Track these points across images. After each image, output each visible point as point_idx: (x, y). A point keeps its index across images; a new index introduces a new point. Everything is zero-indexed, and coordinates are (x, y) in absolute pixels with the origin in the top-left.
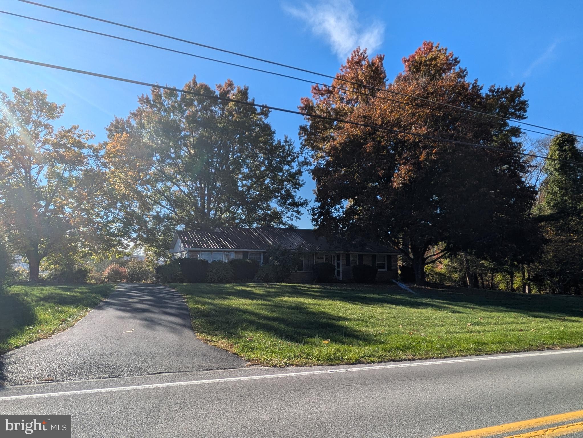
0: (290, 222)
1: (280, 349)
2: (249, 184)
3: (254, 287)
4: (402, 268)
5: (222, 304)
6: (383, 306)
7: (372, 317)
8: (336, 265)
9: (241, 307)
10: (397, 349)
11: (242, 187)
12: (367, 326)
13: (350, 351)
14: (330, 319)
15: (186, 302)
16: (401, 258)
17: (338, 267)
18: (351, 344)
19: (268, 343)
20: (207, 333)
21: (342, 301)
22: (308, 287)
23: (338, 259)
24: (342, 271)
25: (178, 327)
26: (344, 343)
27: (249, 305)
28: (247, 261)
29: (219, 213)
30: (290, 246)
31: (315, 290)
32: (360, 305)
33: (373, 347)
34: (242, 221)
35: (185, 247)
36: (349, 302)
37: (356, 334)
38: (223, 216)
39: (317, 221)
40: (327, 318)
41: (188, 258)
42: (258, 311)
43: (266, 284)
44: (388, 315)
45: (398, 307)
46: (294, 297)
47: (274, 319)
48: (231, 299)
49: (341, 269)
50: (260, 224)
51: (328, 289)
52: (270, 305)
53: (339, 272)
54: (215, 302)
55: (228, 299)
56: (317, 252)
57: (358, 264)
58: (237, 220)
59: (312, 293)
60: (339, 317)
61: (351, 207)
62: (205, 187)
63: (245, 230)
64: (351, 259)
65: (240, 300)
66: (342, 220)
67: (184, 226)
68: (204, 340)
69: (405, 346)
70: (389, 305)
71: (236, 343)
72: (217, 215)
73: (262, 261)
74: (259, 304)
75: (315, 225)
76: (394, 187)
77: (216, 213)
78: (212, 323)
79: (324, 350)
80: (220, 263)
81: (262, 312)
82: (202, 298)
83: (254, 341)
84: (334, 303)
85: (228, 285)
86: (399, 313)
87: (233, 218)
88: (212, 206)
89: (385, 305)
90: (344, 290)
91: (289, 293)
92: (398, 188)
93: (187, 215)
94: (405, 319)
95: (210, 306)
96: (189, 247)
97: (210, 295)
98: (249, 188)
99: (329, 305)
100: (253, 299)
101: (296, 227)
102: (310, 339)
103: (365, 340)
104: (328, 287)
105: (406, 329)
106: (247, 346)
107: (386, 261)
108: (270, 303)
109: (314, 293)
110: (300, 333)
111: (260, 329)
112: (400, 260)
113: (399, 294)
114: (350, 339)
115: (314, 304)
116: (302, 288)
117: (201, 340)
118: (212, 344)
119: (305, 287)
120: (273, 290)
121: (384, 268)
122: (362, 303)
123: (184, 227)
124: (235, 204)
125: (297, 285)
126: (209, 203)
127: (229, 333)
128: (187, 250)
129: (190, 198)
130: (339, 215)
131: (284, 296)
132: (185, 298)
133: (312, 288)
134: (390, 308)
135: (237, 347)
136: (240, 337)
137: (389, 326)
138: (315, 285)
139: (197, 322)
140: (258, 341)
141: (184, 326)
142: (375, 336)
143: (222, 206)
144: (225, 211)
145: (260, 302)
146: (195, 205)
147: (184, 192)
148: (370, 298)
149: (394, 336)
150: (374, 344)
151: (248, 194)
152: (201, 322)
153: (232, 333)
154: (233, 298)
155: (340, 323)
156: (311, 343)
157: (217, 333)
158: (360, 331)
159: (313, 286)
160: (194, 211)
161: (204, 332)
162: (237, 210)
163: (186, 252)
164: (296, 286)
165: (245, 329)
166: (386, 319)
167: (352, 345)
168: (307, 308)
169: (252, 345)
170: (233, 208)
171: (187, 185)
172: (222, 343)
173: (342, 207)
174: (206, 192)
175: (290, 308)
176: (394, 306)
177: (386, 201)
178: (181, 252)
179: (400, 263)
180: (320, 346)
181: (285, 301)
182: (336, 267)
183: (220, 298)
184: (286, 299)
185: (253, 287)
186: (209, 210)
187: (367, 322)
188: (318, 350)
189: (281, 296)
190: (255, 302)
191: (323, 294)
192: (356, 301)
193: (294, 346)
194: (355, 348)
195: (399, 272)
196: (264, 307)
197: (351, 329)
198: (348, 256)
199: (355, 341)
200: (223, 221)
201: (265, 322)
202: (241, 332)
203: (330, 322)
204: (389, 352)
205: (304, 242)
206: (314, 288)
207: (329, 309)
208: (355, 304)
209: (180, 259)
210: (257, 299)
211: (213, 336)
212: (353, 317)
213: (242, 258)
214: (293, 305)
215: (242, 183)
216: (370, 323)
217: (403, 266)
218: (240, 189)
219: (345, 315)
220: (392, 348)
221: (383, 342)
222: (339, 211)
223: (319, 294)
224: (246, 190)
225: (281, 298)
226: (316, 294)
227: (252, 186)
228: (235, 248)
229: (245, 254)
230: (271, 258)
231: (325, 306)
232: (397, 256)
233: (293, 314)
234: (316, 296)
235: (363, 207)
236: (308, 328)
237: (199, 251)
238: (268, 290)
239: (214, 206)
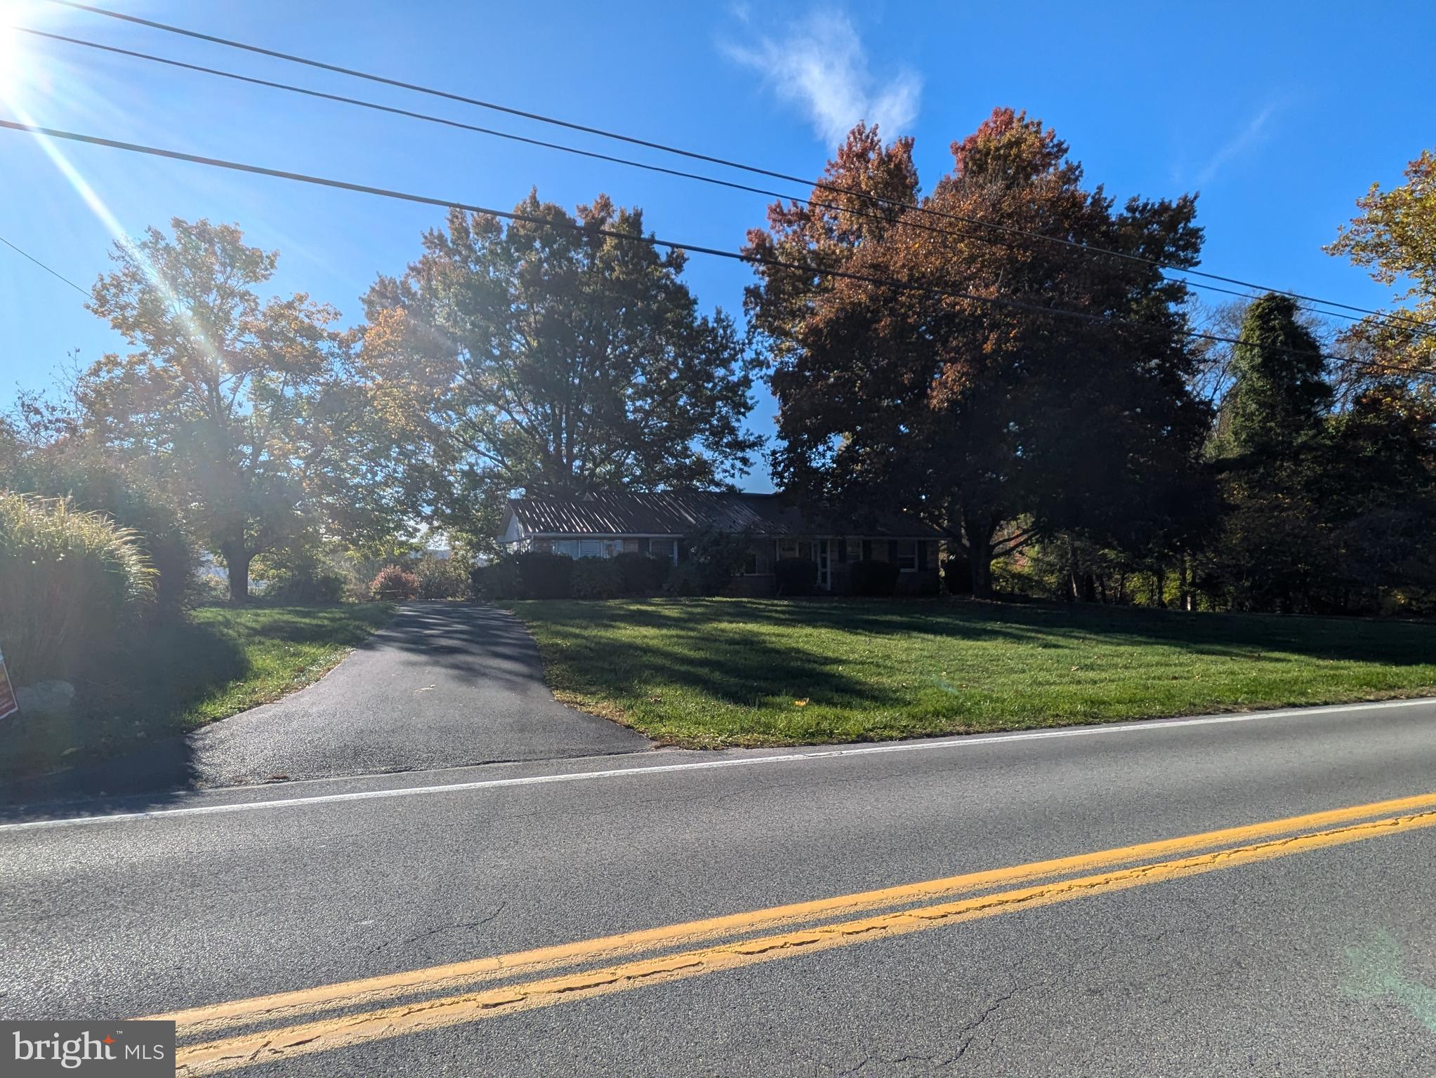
0: (729, 481)
1: (713, 717)
2: (647, 407)
3: (663, 605)
4: (947, 565)
5: (601, 637)
6: (910, 637)
7: (889, 657)
8: (819, 561)
9: (639, 641)
10: (937, 714)
11: (634, 412)
12: (880, 674)
13: (847, 719)
14: (809, 661)
15: (533, 634)
16: (945, 547)
17: (824, 566)
18: (848, 705)
19: (691, 706)
20: (575, 691)
21: (832, 628)
22: (766, 605)
23: (824, 551)
24: (832, 573)
25: (520, 680)
26: (835, 705)
27: (654, 638)
28: (648, 555)
29: (589, 465)
30: (731, 527)
31: (779, 608)
32: (866, 636)
33: (891, 712)
34: (636, 480)
35: (526, 530)
36: (844, 630)
37: (858, 687)
38: (598, 470)
39: (782, 477)
40: (802, 660)
41: (533, 553)
42: (670, 649)
43: (684, 600)
44: (919, 653)
45: (938, 638)
46: (739, 622)
47: (703, 663)
48: (619, 628)
49: (829, 570)
50: (670, 485)
51: (805, 607)
52: (692, 638)
53: (824, 574)
54: (586, 633)
55: (613, 627)
56: (782, 536)
57: (861, 557)
58: (627, 476)
59: (774, 614)
60: (826, 658)
61: (848, 447)
62: (561, 413)
63: (643, 496)
64: (849, 549)
65: (636, 628)
66: (829, 473)
67: (523, 491)
68: (568, 702)
69: (953, 710)
70: (922, 635)
71: (631, 707)
72: (587, 470)
73: (676, 557)
74: (672, 636)
75: (777, 485)
76: (932, 407)
77: (584, 465)
78: (583, 671)
79: (797, 717)
80: (596, 560)
81: (678, 649)
82: (564, 625)
83: (665, 703)
84: (815, 632)
85: (611, 603)
86: (940, 648)
87: (618, 474)
88: (576, 450)
89: (915, 634)
90: (835, 608)
91: (728, 614)
92: (940, 409)
93: (527, 470)
94: (951, 660)
95: (579, 641)
96: (534, 531)
97: (578, 621)
98: (648, 414)
99: (806, 636)
100: (660, 626)
101: (740, 490)
102: (770, 699)
103: (874, 698)
104: (804, 604)
105: (953, 679)
106: (651, 712)
107: (916, 552)
108: (692, 634)
109: (777, 615)
110: (752, 687)
111: (676, 682)
112: (944, 550)
113: (942, 615)
114: (847, 698)
115: (778, 635)
116: (754, 606)
117: (563, 702)
118: (584, 709)
119: (760, 604)
120: (699, 610)
121: (912, 566)
122: (871, 631)
123: (523, 493)
124: (621, 446)
125: (745, 600)
126: (570, 444)
127: (616, 689)
128: (529, 537)
129: (534, 437)
130: (824, 465)
131: (720, 621)
132: (529, 628)
133: (773, 605)
134: (923, 639)
135: (633, 715)
136: (637, 697)
137: (921, 673)
138: (780, 599)
139: (556, 670)
140: (671, 703)
141: (530, 677)
142: (895, 692)
143: (596, 450)
144: (603, 461)
145: (673, 632)
146: (544, 449)
147: (520, 424)
148: (885, 622)
149: (929, 691)
150: (892, 706)
151: (646, 426)
152: (563, 670)
153: (621, 690)
154: (623, 625)
155: (829, 668)
156: (773, 706)
157: (593, 689)
158: (865, 683)
159: (776, 602)
160: (541, 461)
161: (568, 688)
162: (626, 458)
163: (528, 541)
164: (742, 602)
165: (646, 682)
166: (916, 661)
167: (851, 708)
168: (764, 642)
169: (661, 710)
170: (618, 455)
171: (526, 411)
172: (604, 708)
173: (830, 449)
174: (564, 424)
175: (732, 642)
176: (931, 637)
177: (917, 435)
178: (520, 541)
179: (942, 556)
180: (790, 711)
181: (723, 631)
182: (819, 566)
183: (597, 625)
184: (724, 625)
185: (659, 605)
186: (572, 458)
187: (878, 666)
188: (786, 717)
189: (715, 620)
190: (664, 631)
191: (794, 617)
192: (857, 629)
193: (741, 711)
194: (856, 713)
195: (942, 573)
196: (681, 641)
197: (849, 679)
198: (842, 545)
199: (856, 701)
200: (598, 480)
201: (684, 668)
202: (640, 688)
203: (808, 666)
204: (921, 720)
205: (757, 518)
206: (777, 605)
207: (808, 642)
208: (857, 634)
209: (517, 553)
210: (669, 627)
211: (586, 694)
212: (852, 657)
213: (637, 551)
214: (737, 636)
215: (634, 404)
216: (885, 667)
217: (950, 561)
218: (631, 416)
219: (836, 655)
220: (927, 712)
221: (910, 703)
222: (824, 456)
223: (787, 616)
224: (642, 419)
225: (715, 625)
226: (782, 616)
227: (653, 411)
228: (623, 532)
229: (643, 543)
230: (693, 550)
231: (800, 637)
232: (937, 542)
233: (738, 652)
234: (782, 620)
235: (872, 448)
236: (766, 679)
237: (554, 538)
238: (689, 609)
239: (580, 450)
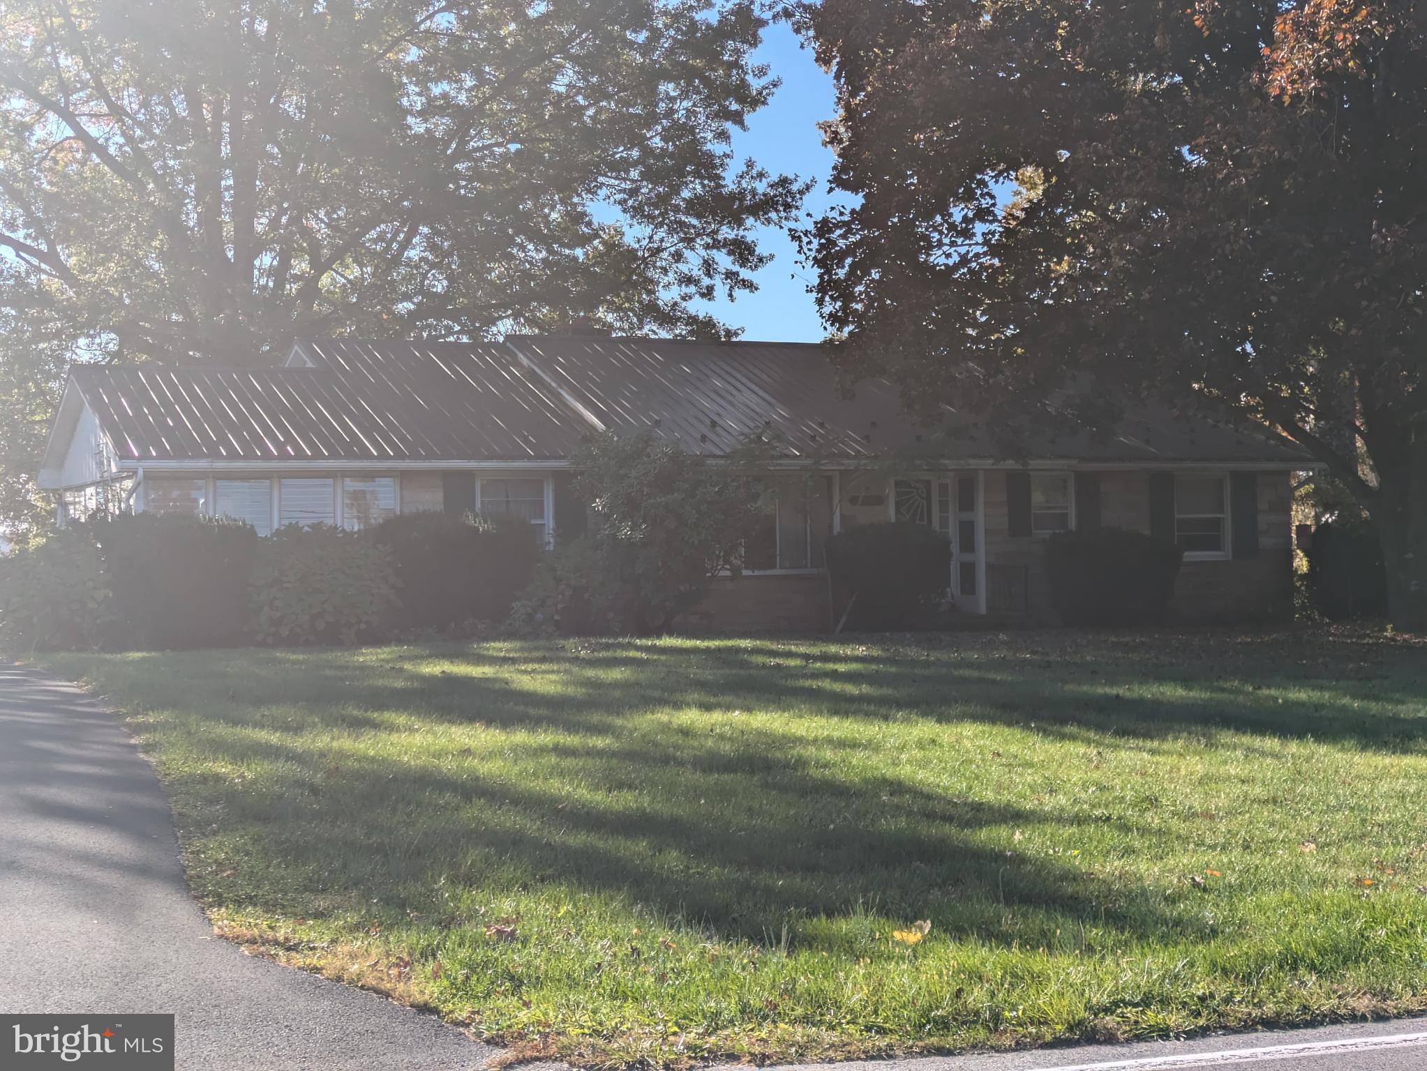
0: (698, 307)
1: (661, 978)
2: (462, 99)
3: (513, 661)
4: (1314, 540)
5: (342, 755)
6: (1211, 745)
7: (1153, 802)
8: (953, 531)
9: (448, 765)
10: (1291, 962)
11: (424, 114)
12: (1129, 851)
13: (1039, 980)
14: (930, 816)
15: (148, 748)
16: (1310, 487)
17: (968, 544)
18: (1042, 941)
19: (600, 950)
20: (270, 907)
21: (993, 721)
22: (806, 657)
23: (967, 503)
24: (990, 567)
25: (112, 879)
26: (1005, 940)
27: (491, 755)
28: (471, 521)
29: (301, 266)
30: (704, 438)
31: (842, 668)
32: (1088, 742)
33: (1163, 957)
34: (435, 306)
35: (124, 454)
36: (1026, 727)
37: (1069, 889)
38: (325, 280)
39: (846, 296)
40: (909, 813)
41: (143, 516)
42: (537, 785)
43: (573, 646)
44: (1238, 790)
45: (1293, 747)
46: (728, 708)
47: (629, 824)
48: (392, 728)
49: (981, 558)
50: (532, 322)
51: (913, 663)
52: (600, 753)
53: (968, 570)
54: (298, 743)
55: (376, 726)
56: (850, 464)
57: (1072, 523)
58: (407, 297)
59: (827, 684)
60: (978, 807)
61: (1033, 210)
62: (218, 117)
63: (453, 352)
64: (1038, 497)
65: (440, 729)
66: (979, 284)
67: (110, 340)
68: (253, 941)
69: (1336, 950)
70: (1246, 740)
71: (429, 953)
72: (296, 278)
73: (549, 521)
74: (541, 750)
75: (833, 318)
76: (1274, 92)
77: (285, 264)
78: (297, 853)
79: (899, 977)
80: (323, 535)
81: (560, 787)
82: (235, 723)
83: (525, 942)
84: (946, 733)
85: (370, 656)
86: (1298, 776)
87: (382, 290)
88: (261, 224)
89: (1226, 737)
90: (1002, 664)
91: (700, 685)
92: (1296, 98)
93: (123, 280)
94: (1330, 809)
95: (282, 768)
96: (145, 456)
97: (276, 711)
98: (465, 119)
99: (921, 745)
100: (506, 721)
101: (729, 333)
102: (821, 924)
103: (1116, 919)
104: (913, 652)
105: (1335, 862)
106: (486, 965)
107: (1228, 507)
108: (600, 742)
109: (837, 687)
110: (769, 891)
111: (555, 879)
112: (1303, 500)
113: (1301, 678)
114: (1038, 919)
115: (842, 744)
116: (773, 661)
117: (238, 941)
118: (298, 960)
119: (789, 655)
120: (616, 674)
121: (1215, 544)
122: (1101, 728)
123: (113, 347)
124: (388, 211)
125: (746, 643)
126: (244, 214)
127: (387, 901)
128: (133, 474)
129: (140, 187)
130: (964, 260)
131: (678, 706)
132: (138, 729)
133: (825, 658)
134: (1249, 750)
135: (436, 976)
136: (448, 923)
137: (1246, 847)
138: (843, 642)
139: (218, 848)
140: (544, 940)
141: (143, 871)
142: (1172, 900)
143: (318, 224)
144: (338, 255)
145: (546, 738)
146: (170, 222)
147: (102, 151)
148: (1141, 701)
149: (1270, 898)
150: (1165, 940)
151: (461, 155)
152: (236, 850)
153: (402, 905)
154: (401, 719)
155: (983, 836)
156: (830, 943)
157: (322, 903)
158: (1090, 877)
159: (833, 649)
160: (162, 256)
161: (252, 901)
162: (406, 244)
163: (128, 484)
164: (738, 650)
165: (471, 881)
166: (1231, 813)
167: (1050, 947)
168: (802, 763)
169: (516, 959)
170: (381, 238)
171: (117, 112)
172: (353, 956)
173: (983, 214)
174: (225, 150)
175: (711, 763)
176: (1271, 743)
177: (1228, 178)
178: (105, 483)
179: (1302, 514)
180: (877, 957)
181: (685, 732)
182: (955, 548)
183: (331, 722)
184: (690, 717)
185: (504, 660)
186: (250, 246)
187: (1125, 828)
188: (868, 976)
189: (662, 702)
190: (521, 737)
191: (887, 691)
192: (1064, 722)
193: (741, 955)
194: (1064, 961)
195: (1301, 563)
196: (568, 763)
197: (1043, 866)
198: (1018, 486)
199: (1062, 928)
200: (326, 309)
201: (578, 839)
202: (454, 897)
203: (934, 830)
204: (1247, 979)
205: (779, 414)
206: (836, 659)
207: (924, 764)
208: (1063, 737)
209: (96, 518)
210: (533, 723)
211: (303, 918)
212: (1049, 803)
213: (440, 507)
214: (726, 748)
215: (424, 92)
216: (1144, 831)
217: (1323, 528)
218: (417, 126)
219: (1005, 797)
220: (1263, 958)
221: (1214, 932)
222: (967, 234)
223: (865, 689)
224: (450, 135)
225: (663, 716)
226: (851, 689)
227: (480, 108)
228: (400, 456)
229: (457, 485)
230: (598, 504)
231: (902, 748)
232: (1287, 474)
233: (724, 794)
234: (851, 699)
235: (1101, 211)
236: (811, 869)
237: (204, 475)
238: (590, 673)
239: (274, 223)
